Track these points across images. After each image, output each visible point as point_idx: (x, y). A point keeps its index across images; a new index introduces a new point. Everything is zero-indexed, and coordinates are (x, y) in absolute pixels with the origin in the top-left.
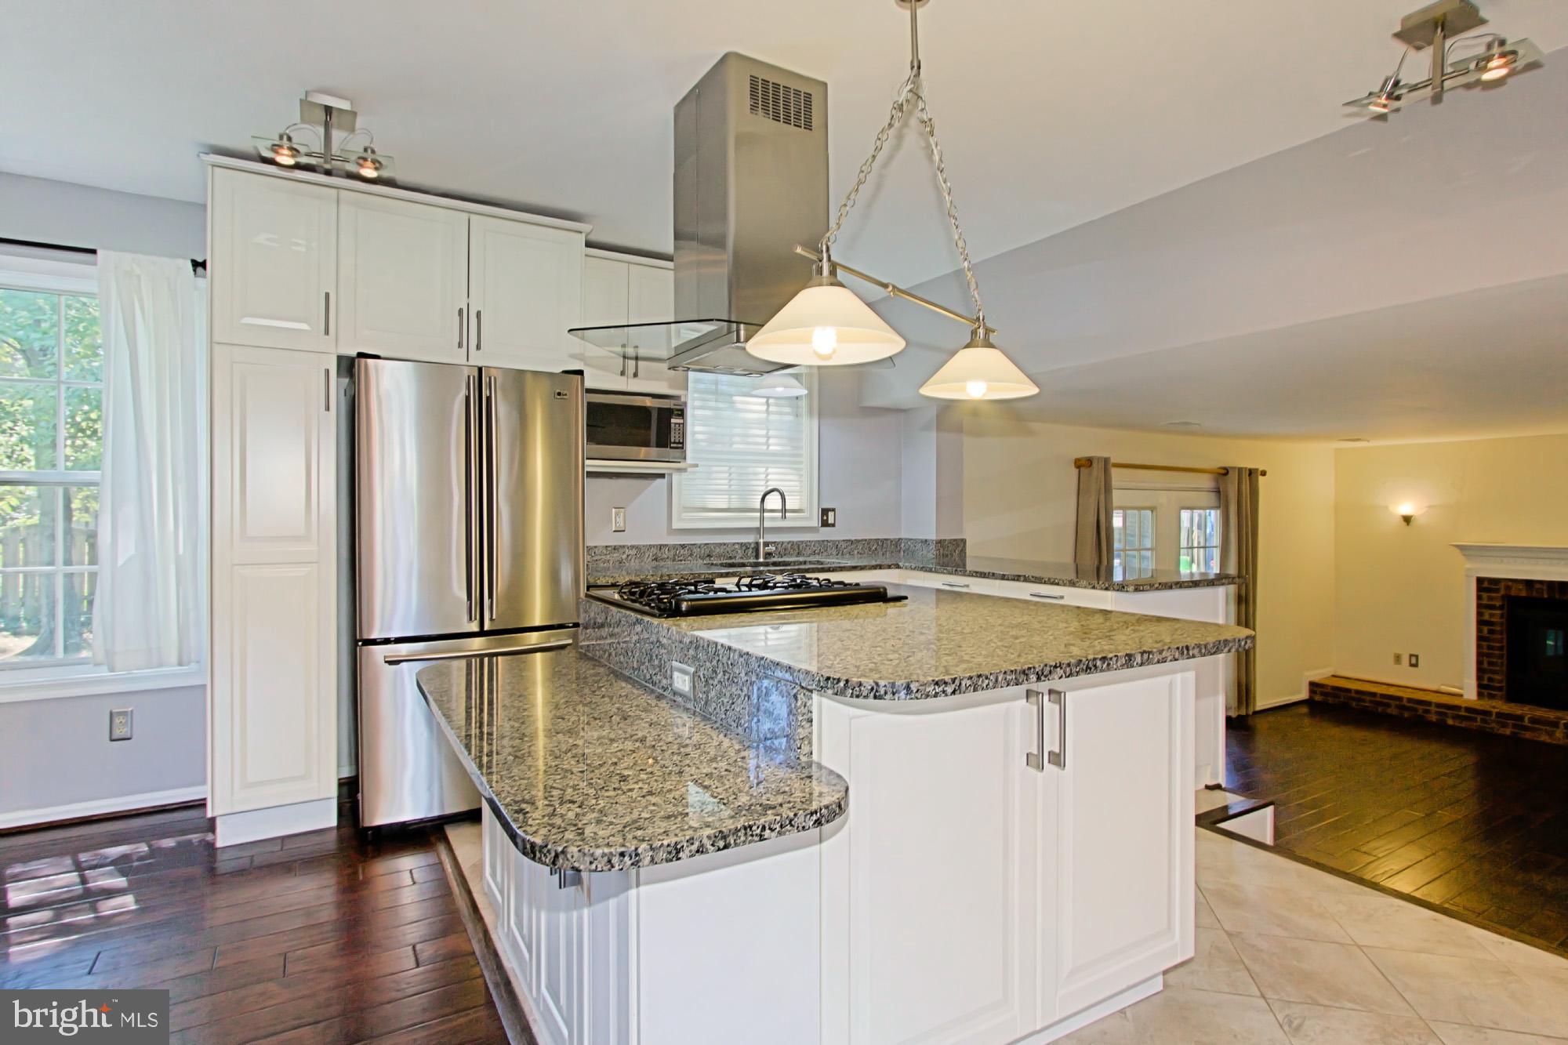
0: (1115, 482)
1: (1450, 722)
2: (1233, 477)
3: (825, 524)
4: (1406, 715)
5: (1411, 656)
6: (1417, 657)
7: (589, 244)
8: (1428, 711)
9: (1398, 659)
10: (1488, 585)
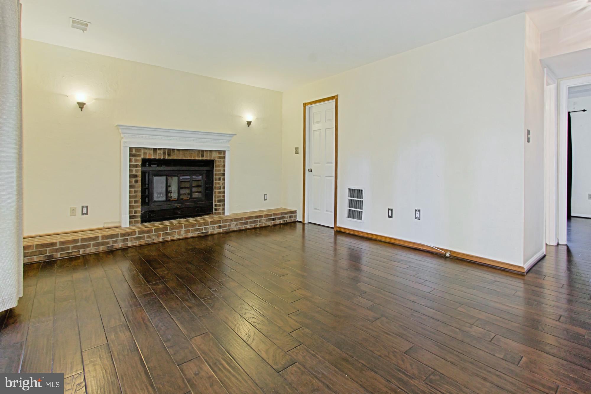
6: (87, 207)
10: (135, 152)
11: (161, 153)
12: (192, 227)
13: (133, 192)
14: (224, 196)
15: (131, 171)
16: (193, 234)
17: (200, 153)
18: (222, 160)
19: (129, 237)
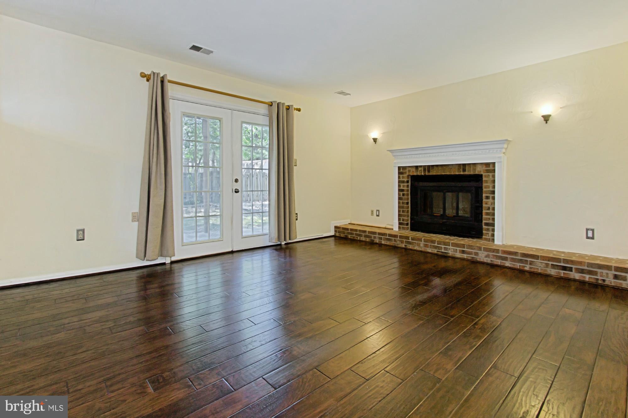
0: (170, 91)
5: (377, 210)
6: (379, 211)
9: (372, 212)
10: (402, 170)
11: (421, 170)
12: (431, 242)
13: (401, 204)
14: (494, 219)
15: (399, 186)
16: (432, 250)
17: (460, 167)
18: (491, 174)
19: (383, 237)
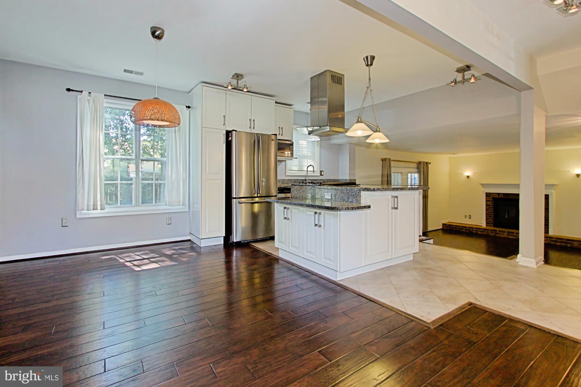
0: (392, 166)
1: (479, 233)
2: (422, 165)
3: (321, 175)
4: (468, 231)
5: (469, 215)
6: (471, 216)
7: (276, 103)
8: (473, 230)
9: (466, 216)
10: (489, 194)
